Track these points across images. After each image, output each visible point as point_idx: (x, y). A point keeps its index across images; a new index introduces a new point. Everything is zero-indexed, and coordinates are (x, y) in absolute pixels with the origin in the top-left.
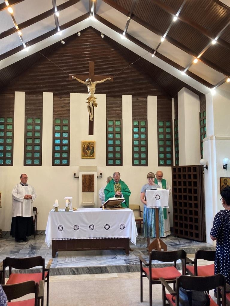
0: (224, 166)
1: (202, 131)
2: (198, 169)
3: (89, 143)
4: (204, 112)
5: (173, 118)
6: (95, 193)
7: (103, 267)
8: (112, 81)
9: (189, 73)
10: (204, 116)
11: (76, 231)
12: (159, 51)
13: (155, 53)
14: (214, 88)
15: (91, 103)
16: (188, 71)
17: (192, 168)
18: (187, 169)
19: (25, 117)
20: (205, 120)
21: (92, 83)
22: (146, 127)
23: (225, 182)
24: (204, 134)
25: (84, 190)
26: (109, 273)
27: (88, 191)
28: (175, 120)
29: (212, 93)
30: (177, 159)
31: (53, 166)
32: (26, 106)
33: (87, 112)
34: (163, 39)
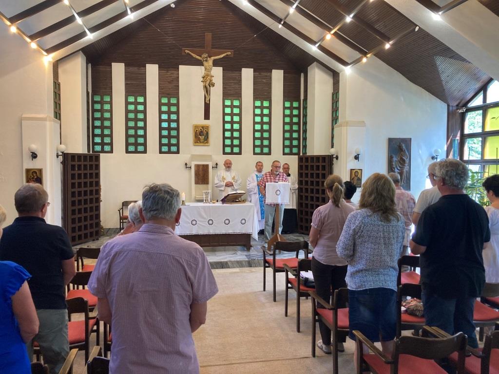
0: (356, 156)
1: (334, 116)
2: (327, 160)
3: (203, 127)
4: (337, 93)
5: (302, 98)
6: (210, 186)
7: (224, 262)
8: (232, 56)
9: (321, 48)
10: (336, 98)
11: (194, 226)
12: (287, 21)
13: (282, 23)
14: (349, 67)
15: (208, 82)
16: (320, 45)
17: (321, 159)
18: (315, 160)
19: (125, 95)
20: (338, 103)
21: (208, 59)
22: (270, 108)
23: (356, 174)
24: (336, 119)
25: (197, 183)
26: (230, 268)
27: (202, 184)
28: (303, 100)
29: (347, 72)
30: (305, 147)
31: (160, 153)
32: (125, 81)
33: (203, 93)
34: (292, 10)
